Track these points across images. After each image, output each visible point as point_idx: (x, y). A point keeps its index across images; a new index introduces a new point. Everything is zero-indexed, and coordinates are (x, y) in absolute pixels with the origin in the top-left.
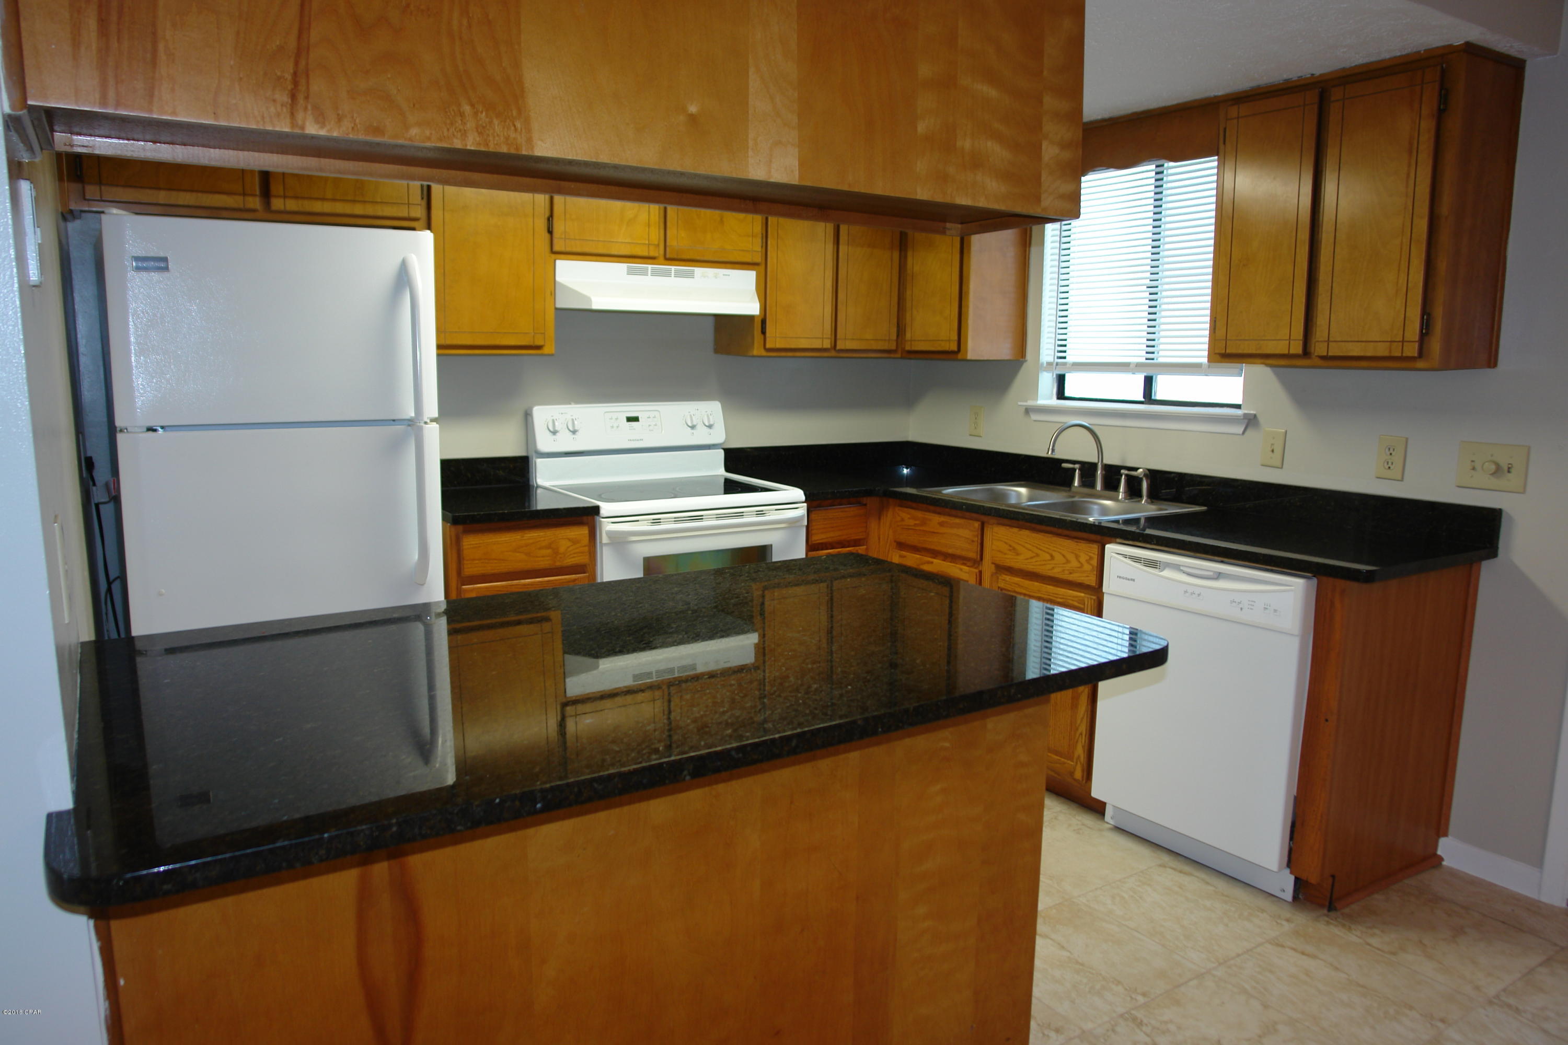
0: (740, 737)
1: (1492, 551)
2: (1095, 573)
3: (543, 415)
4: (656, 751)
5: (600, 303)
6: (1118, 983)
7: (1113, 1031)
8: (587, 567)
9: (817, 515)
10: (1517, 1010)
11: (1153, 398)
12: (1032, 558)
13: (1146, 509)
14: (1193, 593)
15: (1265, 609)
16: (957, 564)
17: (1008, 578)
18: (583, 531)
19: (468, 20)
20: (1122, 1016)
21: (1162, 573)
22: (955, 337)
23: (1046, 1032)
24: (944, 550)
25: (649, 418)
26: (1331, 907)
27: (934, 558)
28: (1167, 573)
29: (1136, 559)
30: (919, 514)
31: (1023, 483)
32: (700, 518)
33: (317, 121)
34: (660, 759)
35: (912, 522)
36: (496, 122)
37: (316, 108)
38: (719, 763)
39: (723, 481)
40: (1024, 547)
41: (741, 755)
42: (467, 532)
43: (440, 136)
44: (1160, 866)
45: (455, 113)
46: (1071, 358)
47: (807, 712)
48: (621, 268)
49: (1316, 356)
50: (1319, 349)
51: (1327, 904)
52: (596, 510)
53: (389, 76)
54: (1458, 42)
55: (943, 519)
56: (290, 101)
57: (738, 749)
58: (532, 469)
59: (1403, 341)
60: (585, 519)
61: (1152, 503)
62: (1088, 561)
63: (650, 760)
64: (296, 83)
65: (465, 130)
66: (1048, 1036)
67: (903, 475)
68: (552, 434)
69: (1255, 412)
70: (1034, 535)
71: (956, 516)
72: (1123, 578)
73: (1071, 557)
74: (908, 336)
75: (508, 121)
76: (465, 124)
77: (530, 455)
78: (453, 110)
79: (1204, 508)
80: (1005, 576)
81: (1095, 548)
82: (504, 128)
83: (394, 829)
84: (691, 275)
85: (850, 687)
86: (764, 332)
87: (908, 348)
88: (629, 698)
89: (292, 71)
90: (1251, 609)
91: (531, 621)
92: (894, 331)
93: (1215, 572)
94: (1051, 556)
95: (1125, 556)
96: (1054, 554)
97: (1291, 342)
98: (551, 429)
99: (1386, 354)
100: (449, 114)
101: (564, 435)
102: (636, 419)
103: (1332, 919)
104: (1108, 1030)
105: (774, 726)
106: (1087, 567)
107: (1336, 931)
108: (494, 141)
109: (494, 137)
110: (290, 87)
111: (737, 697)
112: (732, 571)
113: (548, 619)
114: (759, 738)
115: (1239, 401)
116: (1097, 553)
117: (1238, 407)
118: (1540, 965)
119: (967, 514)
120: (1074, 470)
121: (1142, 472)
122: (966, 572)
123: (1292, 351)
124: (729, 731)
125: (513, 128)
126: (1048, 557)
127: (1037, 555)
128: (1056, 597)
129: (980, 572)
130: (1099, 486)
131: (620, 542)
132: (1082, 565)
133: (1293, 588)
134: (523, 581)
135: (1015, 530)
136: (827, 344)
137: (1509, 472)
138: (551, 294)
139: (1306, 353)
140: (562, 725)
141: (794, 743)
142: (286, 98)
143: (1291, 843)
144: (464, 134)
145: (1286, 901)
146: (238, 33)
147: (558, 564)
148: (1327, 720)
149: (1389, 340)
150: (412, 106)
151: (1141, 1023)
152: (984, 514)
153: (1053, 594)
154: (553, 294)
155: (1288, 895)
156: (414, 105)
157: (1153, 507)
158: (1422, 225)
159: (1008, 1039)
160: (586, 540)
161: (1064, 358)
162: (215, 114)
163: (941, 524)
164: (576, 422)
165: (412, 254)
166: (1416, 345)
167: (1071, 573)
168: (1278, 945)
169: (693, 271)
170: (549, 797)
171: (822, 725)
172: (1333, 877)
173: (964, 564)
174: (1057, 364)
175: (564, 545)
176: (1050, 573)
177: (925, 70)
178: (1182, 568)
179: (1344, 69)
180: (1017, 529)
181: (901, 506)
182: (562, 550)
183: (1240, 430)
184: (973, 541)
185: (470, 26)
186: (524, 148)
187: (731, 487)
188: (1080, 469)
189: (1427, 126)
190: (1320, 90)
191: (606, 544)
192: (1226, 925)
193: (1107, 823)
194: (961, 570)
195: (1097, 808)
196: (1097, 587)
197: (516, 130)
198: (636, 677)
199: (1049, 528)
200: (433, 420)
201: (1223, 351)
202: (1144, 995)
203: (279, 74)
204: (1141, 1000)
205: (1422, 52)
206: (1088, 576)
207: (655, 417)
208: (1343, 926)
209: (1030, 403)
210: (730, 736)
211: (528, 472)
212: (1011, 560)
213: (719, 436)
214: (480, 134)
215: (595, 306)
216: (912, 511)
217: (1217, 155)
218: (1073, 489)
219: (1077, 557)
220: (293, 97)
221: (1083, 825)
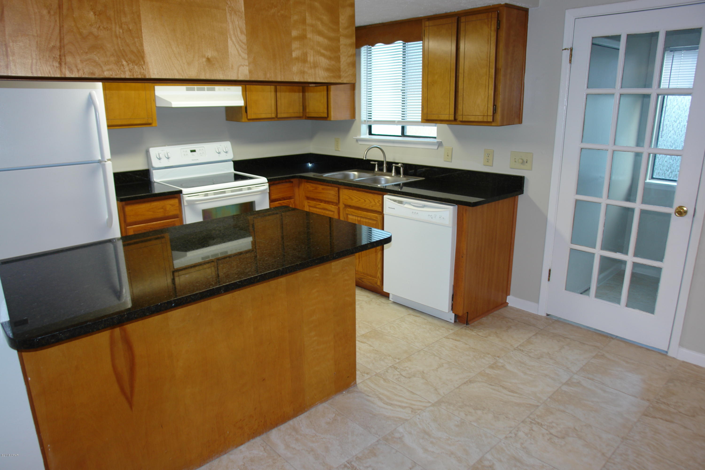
0: (240, 278)
1: (522, 192)
2: (381, 206)
3: (154, 152)
4: (212, 285)
5: (176, 104)
6: (390, 356)
7: (387, 372)
8: (179, 216)
9: (273, 188)
10: (523, 351)
11: (405, 134)
12: (358, 201)
13: (402, 179)
14: (415, 213)
15: (440, 217)
16: (330, 205)
17: (349, 209)
18: (176, 201)
19: (122, 30)
20: (390, 367)
21: (404, 206)
22: (326, 111)
23: (363, 375)
24: (324, 199)
25: (200, 150)
26: (467, 323)
27: (321, 203)
28: (406, 206)
29: (395, 201)
30: (314, 185)
31: (356, 170)
32: (224, 192)
33: (70, 73)
34: (213, 287)
35: (311, 189)
36: (136, 67)
37: (69, 67)
38: (233, 286)
39: (233, 175)
40: (354, 197)
41: (240, 283)
42: (127, 204)
43: (116, 74)
44: (409, 314)
45: (120, 65)
46: (373, 119)
47: (263, 268)
48: (183, 88)
49: (459, 121)
50: (460, 118)
51: (466, 322)
52: (181, 192)
53: (95, 53)
54: (503, 3)
55: (323, 187)
56: (59, 66)
57: (239, 282)
58: (151, 174)
59: (487, 116)
60: (176, 195)
61: (405, 177)
62: (378, 202)
63: (210, 288)
64: (61, 59)
65: (125, 71)
66: (364, 376)
67: (309, 167)
68: (158, 160)
69: (441, 141)
70: (358, 192)
71: (328, 186)
72: (390, 208)
73: (372, 200)
74: (307, 110)
75: (140, 66)
76: (125, 69)
77: (150, 169)
78: (120, 64)
79: (424, 178)
80: (348, 209)
81: (380, 197)
82: (139, 69)
83: (126, 316)
84: (214, 90)
85: (278, 258)
86: (246, 112)
87: (307, 115)
88: (201, 267)
89: (59, 54)
90: (435, 218)
91: (156, 239)
92: (301, 108)
93: (422, 205)
94: (365, 200)
95: (391, 200)
96: (366, 199)
97: (450, 115)
98: (158, 157)
99: (482, 120)
100: (118, 65)
101: (164, 160)
102: (194, 151)
103: (467, 328)
104: (385, 372)
105: (251, 273)
106: (378, 204)
107: (468, 331)
108: (136, 74)
109: (136, 73)
110: (59, 60)
111: (239, 265)
112: (237, 216)
113: (163, 237)
114: (246, 278)
115: (435, 135)
116: (381, 199)
117: (435, 138)
118: (533, 336)
119: (333, 185)
120: (375, 164)
121: (400, 165)
122: (334, 208)
123: (450, 119)
124: (236, 276)
125: (142, 69)
126: (363, 201)
127: (360, 200)
128: (368, 216)
129: (339, 208)
130: (385, 171)
131: (192, 204)
132: (376, 204)
133: (449, 210)
134: (152, 223)
135: (351, 191)
136: (273, 116)
137: (527, 163)
139: (455, 120)
140: (173, 279)
141: (258, 278)
142: (57, 64)
143: (452, 302)
144: (124, 72)
145: (452, 323)
146: (37, 42)
147: (167, 215)
148: (462, 257)
149: (483, 115)
150: (104, 64)
151: (397, 368)
152: (339, 185)
153: (366, 215)
154: (155, 100)
155: (453, 321)
156: (105, 63)
157: (405, 179)
158: (493, 71)
159: (348, 377)
160: (177, 205)
161: (371, 118)
162: (32, 72)
163: (323, 189)
164: (169, 154)
165: (93, 91)
166: (492, 117)
167: (372, 207)
168: (447, 338)
169: (214, 88)
170: (177, 302)
171: (268, 272)
172: (468, 313)
173: (333, 205)
174: (368, 121)
175: (168, 207)
176: (365, 207)
177: (294, 33)
178: (411, 204)
179: (465, 10)
180: (352, 190)
181: (307, 182)
182: (168, 209)
183: (436, 147)
184: (335, 195)
185: (123, 33)
186: (147, 76)
187: (237, 178)
188: (378, 164)
189: (493, 34)
190: (457, 17)
191: (186, 206)
192: (430, 333)
193: (391, 301)
194: (331, 207)
195: (386, 296)
196: (382, 212)
197: (143, 69)
198: (203, 258)
199: (363, 190)
200: (109, 160)
201: (426, 118)
202: (399, 359)
203: (54, 56)
204: (397, 361)
205: (491, 5)
206: (378, 208)
207: (202, 150)
208: (471, 329)
209: (358, 137)
210: (237, 278)
211: (149, 175)
212: (350, 203)
213: (230, 156)
214: (130, 72)
215: (174, 106)
216: (311, 184)
217: (422, 41)
218: (375, 172)
219: (374, 200)
220: (60, 64)
221: (382, 302)
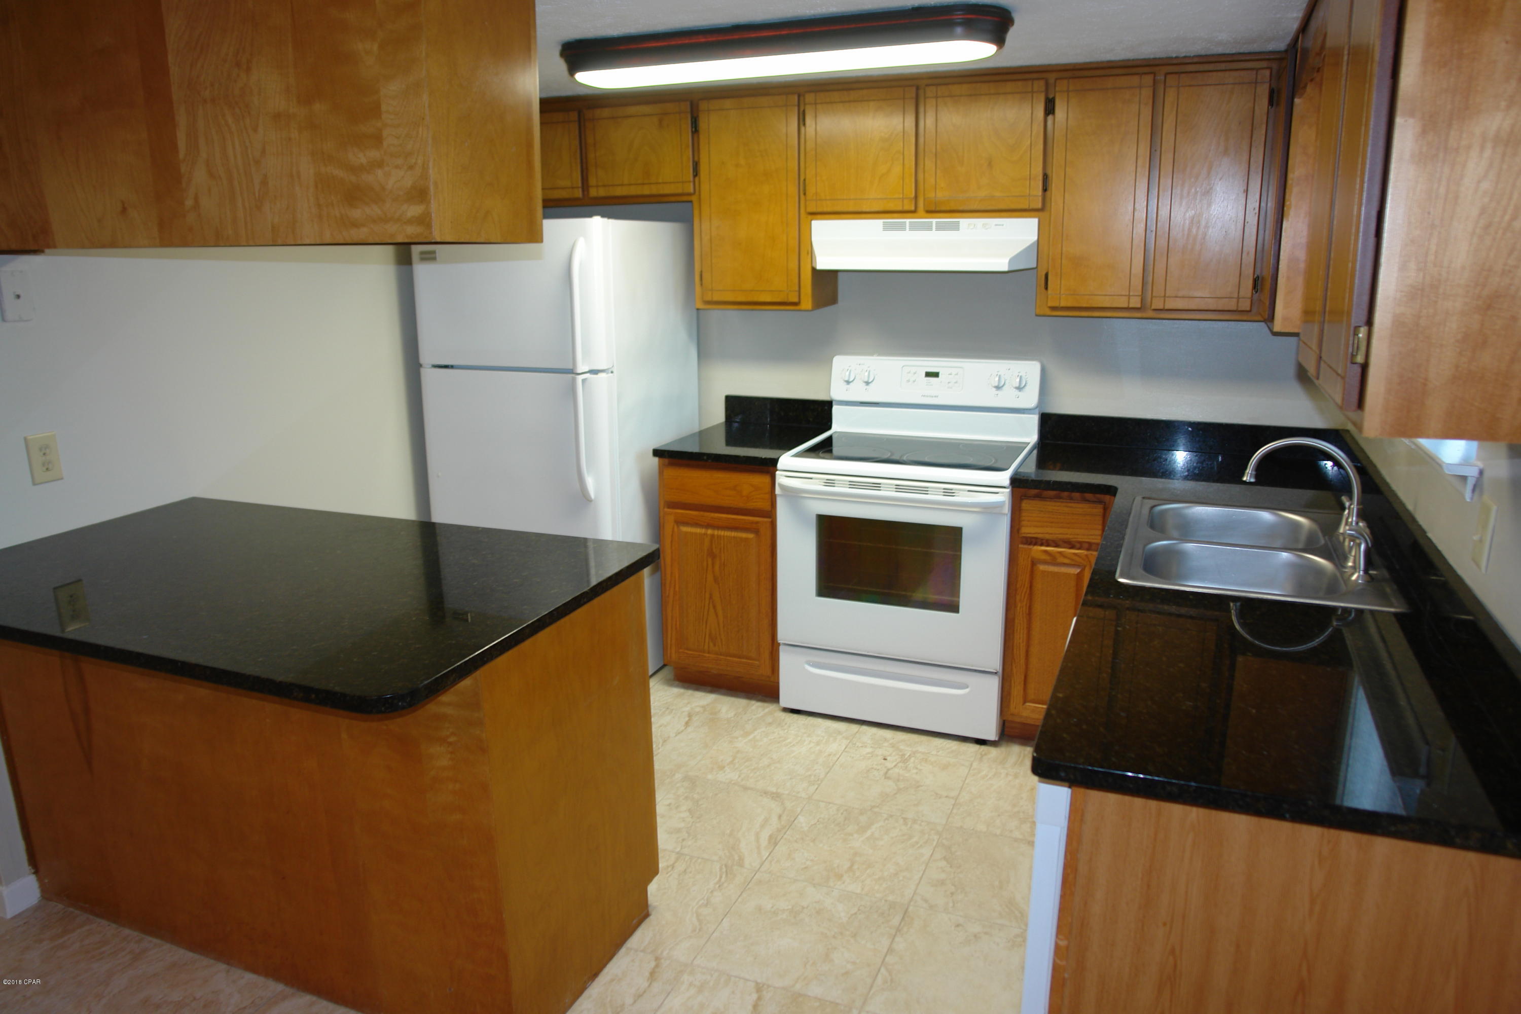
3: (842, 365)
9: (1028, 505)
18: (765, 480)
25: (951, 374)
48: (876, 224)
52: (774, 462)
60: (767, 468)
68: (845, 384)
69: (1482, 466)
84: (956, 227)
86: (1046, 288)
101: (859, 386)
102: (936, 375)
131: (793, 495)
136: (1135, 303)
138: (808, 253)
154: (810, 256)
160: (768, 489)
164: (870, 373)
169: (960, 223)
175: (746, 490)
182: (745, 493)
183: (1469, 492)
207: (957, 374)
